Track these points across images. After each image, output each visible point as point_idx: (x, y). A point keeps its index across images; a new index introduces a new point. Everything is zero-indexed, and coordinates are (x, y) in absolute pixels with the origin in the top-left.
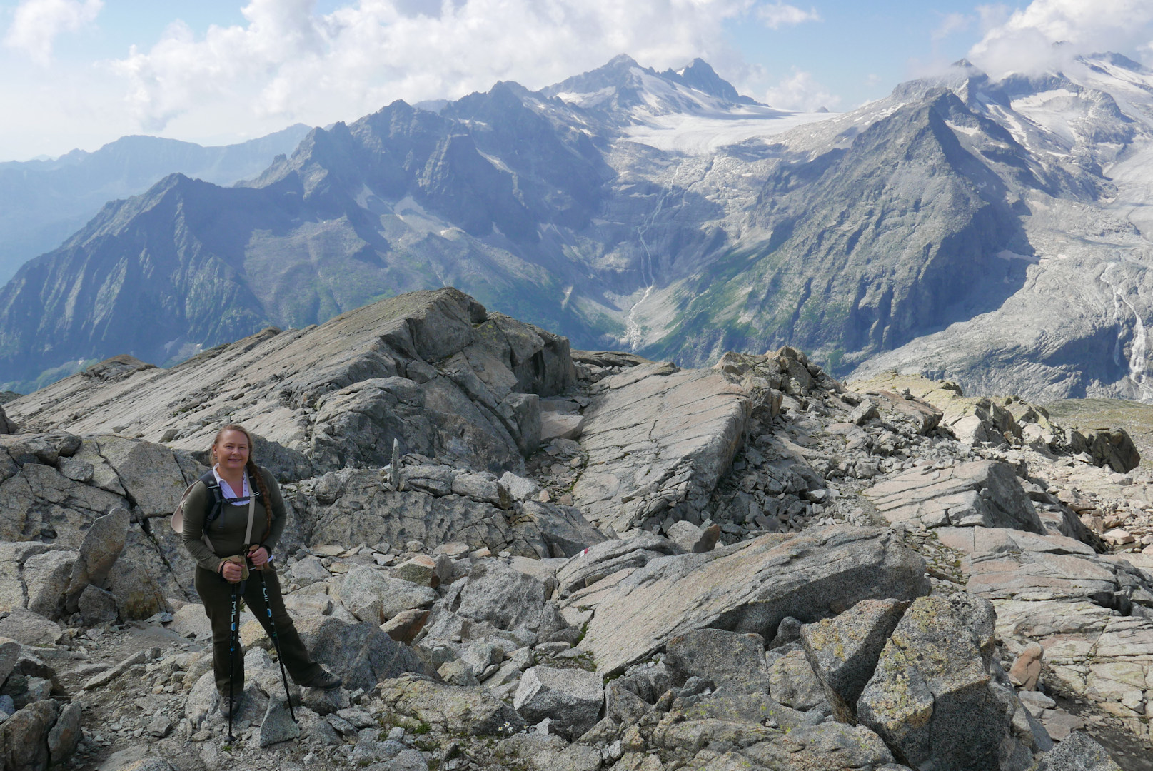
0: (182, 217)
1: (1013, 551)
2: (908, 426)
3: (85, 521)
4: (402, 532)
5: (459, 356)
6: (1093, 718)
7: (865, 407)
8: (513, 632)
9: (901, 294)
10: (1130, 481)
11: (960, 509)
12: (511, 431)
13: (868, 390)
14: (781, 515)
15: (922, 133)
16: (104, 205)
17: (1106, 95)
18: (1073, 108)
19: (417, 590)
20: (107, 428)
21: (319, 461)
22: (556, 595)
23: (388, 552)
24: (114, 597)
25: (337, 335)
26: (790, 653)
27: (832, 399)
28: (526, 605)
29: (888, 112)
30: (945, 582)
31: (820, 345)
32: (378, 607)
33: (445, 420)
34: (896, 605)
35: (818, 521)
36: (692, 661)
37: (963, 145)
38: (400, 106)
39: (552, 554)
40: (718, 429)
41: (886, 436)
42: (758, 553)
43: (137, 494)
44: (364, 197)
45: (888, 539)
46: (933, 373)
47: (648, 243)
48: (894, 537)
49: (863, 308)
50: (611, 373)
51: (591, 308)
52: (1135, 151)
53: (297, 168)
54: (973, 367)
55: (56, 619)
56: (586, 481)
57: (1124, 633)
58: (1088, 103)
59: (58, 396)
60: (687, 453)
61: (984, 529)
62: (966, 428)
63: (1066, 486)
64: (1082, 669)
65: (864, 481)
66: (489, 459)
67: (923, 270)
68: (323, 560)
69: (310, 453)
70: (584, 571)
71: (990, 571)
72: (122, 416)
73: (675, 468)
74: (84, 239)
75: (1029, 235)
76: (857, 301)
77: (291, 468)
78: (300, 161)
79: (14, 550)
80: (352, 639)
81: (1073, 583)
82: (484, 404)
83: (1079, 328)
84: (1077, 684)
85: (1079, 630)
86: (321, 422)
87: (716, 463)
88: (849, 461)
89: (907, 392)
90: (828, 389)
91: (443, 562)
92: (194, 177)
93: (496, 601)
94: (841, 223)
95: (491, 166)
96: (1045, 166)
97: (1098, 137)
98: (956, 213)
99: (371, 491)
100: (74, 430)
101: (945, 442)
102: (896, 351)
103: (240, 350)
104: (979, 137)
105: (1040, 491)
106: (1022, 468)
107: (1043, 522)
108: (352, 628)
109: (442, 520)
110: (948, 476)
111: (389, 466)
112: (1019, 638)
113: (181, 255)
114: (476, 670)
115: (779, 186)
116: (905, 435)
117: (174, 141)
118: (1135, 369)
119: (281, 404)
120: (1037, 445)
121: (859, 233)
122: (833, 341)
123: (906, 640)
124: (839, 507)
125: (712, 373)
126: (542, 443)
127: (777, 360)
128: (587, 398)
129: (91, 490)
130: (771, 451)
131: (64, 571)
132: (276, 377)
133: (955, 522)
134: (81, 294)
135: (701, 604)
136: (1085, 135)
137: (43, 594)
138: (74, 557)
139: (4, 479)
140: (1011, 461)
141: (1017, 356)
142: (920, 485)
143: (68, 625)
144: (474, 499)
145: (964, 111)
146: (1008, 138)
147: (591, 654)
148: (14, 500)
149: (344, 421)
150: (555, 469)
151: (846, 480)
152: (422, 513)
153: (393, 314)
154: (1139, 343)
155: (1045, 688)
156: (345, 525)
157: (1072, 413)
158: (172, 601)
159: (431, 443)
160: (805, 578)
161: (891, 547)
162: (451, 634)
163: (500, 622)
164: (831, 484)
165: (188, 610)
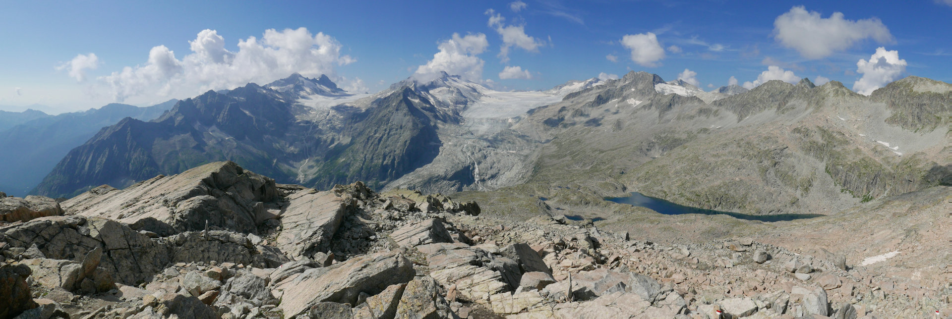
0: (129, 133)
1: (442, 251)
2: (404, 209)
3: (86, 251)
4: (209, 257)
5: (232, 187)
6: (474, 307)
7: (388, 202)
8: (252, 301)
9: (398, 159)
10: (478, 219)
11: (424, 238)
12: (252, 217)
13: (388, 196)
14: (359, 247)
15: (401, 101)
16: (101, 128)
17: (458, 89)
18: (448, 93)
19: (214, 282)
20: (97, 213)
21: (177, 228)
22: (270, 284)
23: (203, 265)
24: (95, 283)
25: (186, 178)
26: (363, 308)
27: (375, 200)
28: (257, 289)
29: (389, 94)
30: (422, 266)
31: (370, 179)
32: (198, 288)
33: (226, 212)
34: (402, 286)
35: (373, 248)
36: (321, 316)
37: (414, 105)
38: (211, 92)
39: (268, 267)
40: (333, 215)
41: (396, 213)
42: (349, 266)
43: (106, 241)
44: (197, 126)
45: (398, 256)
46: (411, 187)
47: (307, 142)
48: (400, 255)
49: (385, 165)
50: (292, 193)
51: (285, 167)
52: (468, 108)
53: (173, 115)
54: (425, 184)
55: (72, 291)
56: (282, 236)
57: (481, 273)
58: (452, 92)
59: (80, 200)
60: (321, 225)
61: (433, 244)
62: (424, 206)
63: (459, 224)
64: (469, 290)
65: (389, 231)
66: (243, 228)
67: (405, 150)
68: (177, 268)
69: (173, 225)
70: (281, 275)
71: (437, 260)
72: (103, 208)
73: (317, 231)
74: (94, 141)
75: (439, 136)
76: (383, 162)
77: (166, 231)
78: (174, 112)
79: (57, 263)
80: (187, 303)
81: (464, 259)
82: (241, 206)
83: (458, 167)
84: (468, 296)
85: (467, 276)
86: (178, 213)
87: (332, 228)
88: (383, 224)
89: (402, 196)
90: (374, 196)
91: (225, 270)
92: (135, 118)
93: (245, 287)
94: (375, 134)
95: (245, 114)
96: (442, 113)
97: (457, 103)
98: (414, 129)
99: (197, 241)
100: (85, 214)
101: (417, 213)
102: (398, 180)
103: (149, 183)
104: (420, 103)
105: (451, 227)
106: (444, 219)
107: (452, 238)
108: (188, 298)
109: (225, 253)
110: (419, 226)
111: (204, 231)
112: (448, 283)
113: (128, 147)
114: (237, 317)
115: (353, 121)
116: (403, 212)
117: (128, 105)
118: (476, 180)
119: (163, 205)
120: (448, 210)
121: (382, 137)
122: (375, 177)
123: (407, 300)
124: (381, 242)
125: (331, 192)
126: (265, 221)
127: (355, 187)
128: (282, 203)
129: (89, 239)
130: (354, 222)
131: (76, 272)
132: (162, 194)
133: (423, 243)
134: (91, 161)
135: (326, 289)
136: (453, 102)
137: (67, 280)
138: (80, 266)
139: (56, 234)
140: (440, 217)
141: (439, 179)
142: (409, 230)
143: (76, 294)
144: (237, 244)
145: (413, 94)
146: (429, 103)
147: (282, 310)
148: (59, 242)
149: (187, 213)
150: (270, 231)
151: (382, 231)
152: (217, 250)
153: (207, 170)
154: (477, 171)
155: (458, 300)
156: (186, 254)
157: (459, 197)
158: (117, 284)
159: (221, 221)
160: (368, 276)
161: (400, 259)
162: (227, 300)
163: (247, 296)
164: (377, 233)
165: (124, 289)
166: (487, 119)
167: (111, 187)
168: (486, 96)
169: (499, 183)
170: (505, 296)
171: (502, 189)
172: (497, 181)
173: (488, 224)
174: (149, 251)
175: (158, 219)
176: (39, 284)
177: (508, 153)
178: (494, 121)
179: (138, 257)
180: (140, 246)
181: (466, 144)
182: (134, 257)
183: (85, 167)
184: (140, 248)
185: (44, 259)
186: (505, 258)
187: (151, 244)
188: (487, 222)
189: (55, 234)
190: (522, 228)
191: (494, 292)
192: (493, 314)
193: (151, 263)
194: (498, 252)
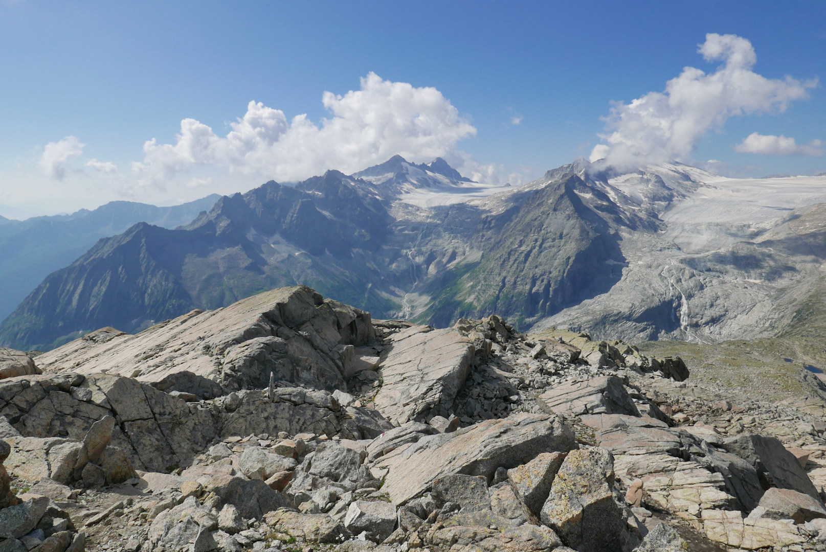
0: (144, 247)
1: (623, 427)
2: (562, 358)
3: (86, 425)
4: (276, 427)
5: (308, 324)
6: (673, 521)
7: (538, 348)
8: (342, 483)
9: (555, 284)
10: (685, 386)
11: (593, 404)
12: (338, 367)
13: (539, 339)
14: (494, 411)
15: (562, 197)
16: (98, 240)
17: (657, 176)
18: (640, 183)
19: (285, 460)
20: (98, 370)
21: (226, 386)
22: (366, 461)
23: (267, 439)
24: (104, 470)
25: (236, 313)
26: (502, 488)
27: (519, 344)
28: (349, 467)
29: (543, 186)
31: (511, 314)
32: (262, 471)
33: (300, 361)
34: (560, 455)
36: (447, 493)
37: (584, 203)
38: (272, 184)
39: (363, 437)
40: (456, 363)
41: (551, 364)
42: (482, 431)
43: (118, 408)
44: (251, 235)
45: (554, 421)
46: (574, 328)
47: (414, 259)
48: (557, 419)
49: (534, 293)
50: (394, 332)
51: (383, 296)
52: (674, 206)
53: (213, 219)
54: (597, 324)
55: (67, 484)
56: (382, 394)
57: (687, 471)
58: (648, 181)
59: (67, 353)
60: (439, 377)
61: (607, 415)
62: (595, 358)
63: (651, 390)
64: (665, 493)
65: (539, 390)
66: (326, 383)
67: (566, 271)
68: (229, 445)
69: (221, 382)
70: (382, 446)
71: (611, 439)
73: (433, 385)
74: (86, 260)
75: (622, 251)
76: (531, 289)
77: (210, 390)
78: (214, 215)
79: (43, 443)
80: (248, 489)
81: (658, 444)
82: (322, 351)
83: (652, 301)
84: (663, 502)
85: (662, 471)
86: (228, 363)
87: (456, 382)
88: (530, 379)
89: (561, 339)
90: (517, 339)
91: (300, 443)
92: (152, 224)
93: (331, 465)
94: (520, 246)
95: (324, 216)
96: (628, 214)
97: (655, 198)
98: (582, 240)
99: (257, 403)
100: (79, 371)
101: (583, 367)
102: (554, 317)
103: (178, 323)
104: (592, 199)
105: (636, 393)
106: (626, 380)
107: (639, 410)
108: (247, 483)
109: (299, 419)
110: (585, 386)
111: (267, 388)
112: (630, 477)
113: (143, 269)
114: (321, 506)
115: (486, 226)
116: (561, 363)
118: (683, 324)
119: (203, 354)
120: (633, 367)
121: (530, 251)
122: (518, 312)
123: (566, 476)
124: (526, 405)
125: (453, 330)
126: (356, 373)
127: (488, 323)
128: (382, 347)
129: (91, 406)
130: (486, 374)
131: (74, 454)
132: (200, 338)
133: (590, 412)
134: (82, 291)
135: (450, 462)
136: (648, 197)
137: (60, 468)
138: (80, 445)
139: (38, 401)
140: (620, 376)
141: (620, 318)
142: (570, 391)
143: (75, 488)
144: (318, 406)
145: (583, 185)
146: (608, 199)
147: (388, 494)
148: (43, 413)
149: (241, 362)
150: (364, 388)
151: (529, 389)
152: (287, 415)
153: (269, 300)
154: (684, 309)
155: (646, 505)
156: (242, 424)
157: (651, 349)
158: (138, 472)
159: (292, 374)
160: (509, 444)
161: (556, 425)
162: (306, 485)
163: (335, 478)
164: (521, 392)
165: (148, 477)
166: (709, 224)
167: (116, 331)
168: (708, 186)
169: (724, 332)
170: (729, 516)
171: (730, 343)
172: (721, 328)
173: (702, 396)
174: (184, 422)
175: (197, 374)
176: (14, 476)
177: (745, 282)
178: (724, 229)
179: (168, 431)
180: (170, 413)
181: (668, 264)
182: (161, 431)
183: (72, 302)
184: (170, 417)
185: (20, 438)
186: (732, 455)
187: (187, 411)
188: (700, 394)
189: (35, 401)
190: (767, 412)
191: (709, 506)
192: (705, 539)
193: (189, 440)
194: (720, 443)
